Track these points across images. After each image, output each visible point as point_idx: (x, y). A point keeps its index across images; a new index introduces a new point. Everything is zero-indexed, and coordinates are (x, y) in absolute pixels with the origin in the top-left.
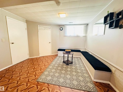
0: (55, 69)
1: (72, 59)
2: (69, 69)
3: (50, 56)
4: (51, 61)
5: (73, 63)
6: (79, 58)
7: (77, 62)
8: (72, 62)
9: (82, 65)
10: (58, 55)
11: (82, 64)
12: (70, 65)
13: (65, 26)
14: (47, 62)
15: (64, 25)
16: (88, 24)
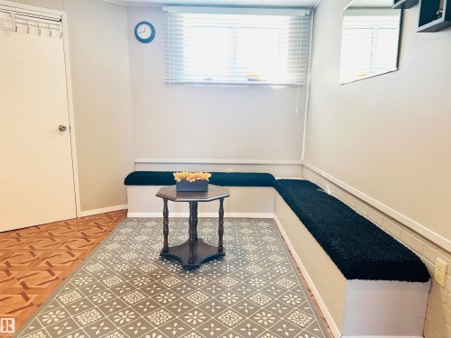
0: (102, 307)
1: (221, 233)
2: (197, 298)
3: (67, 223)
4: (77, 255)
5: (229, 257)
6: (266, 220)
7: (250, 247)
8: (221, 248)
9: (283, 264)
10: (130, 215)
11: (281, 259)
12: (205, 267)
13: (170, 9)
14: (43, 264)
15: (159, 8)
16: (313, 10)
